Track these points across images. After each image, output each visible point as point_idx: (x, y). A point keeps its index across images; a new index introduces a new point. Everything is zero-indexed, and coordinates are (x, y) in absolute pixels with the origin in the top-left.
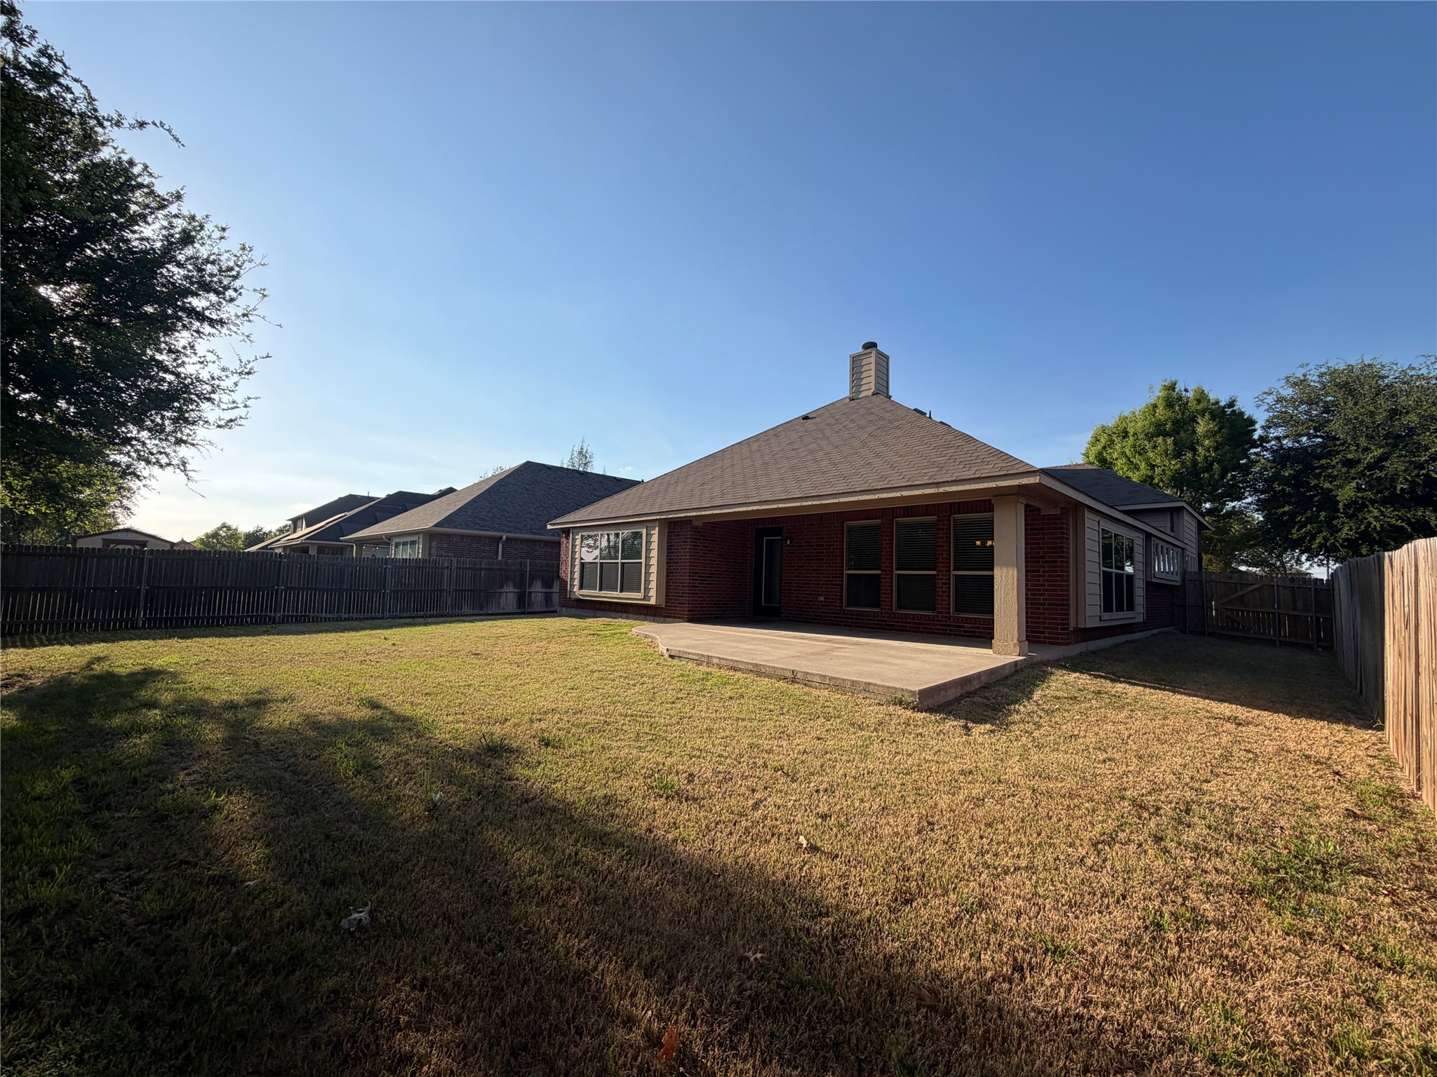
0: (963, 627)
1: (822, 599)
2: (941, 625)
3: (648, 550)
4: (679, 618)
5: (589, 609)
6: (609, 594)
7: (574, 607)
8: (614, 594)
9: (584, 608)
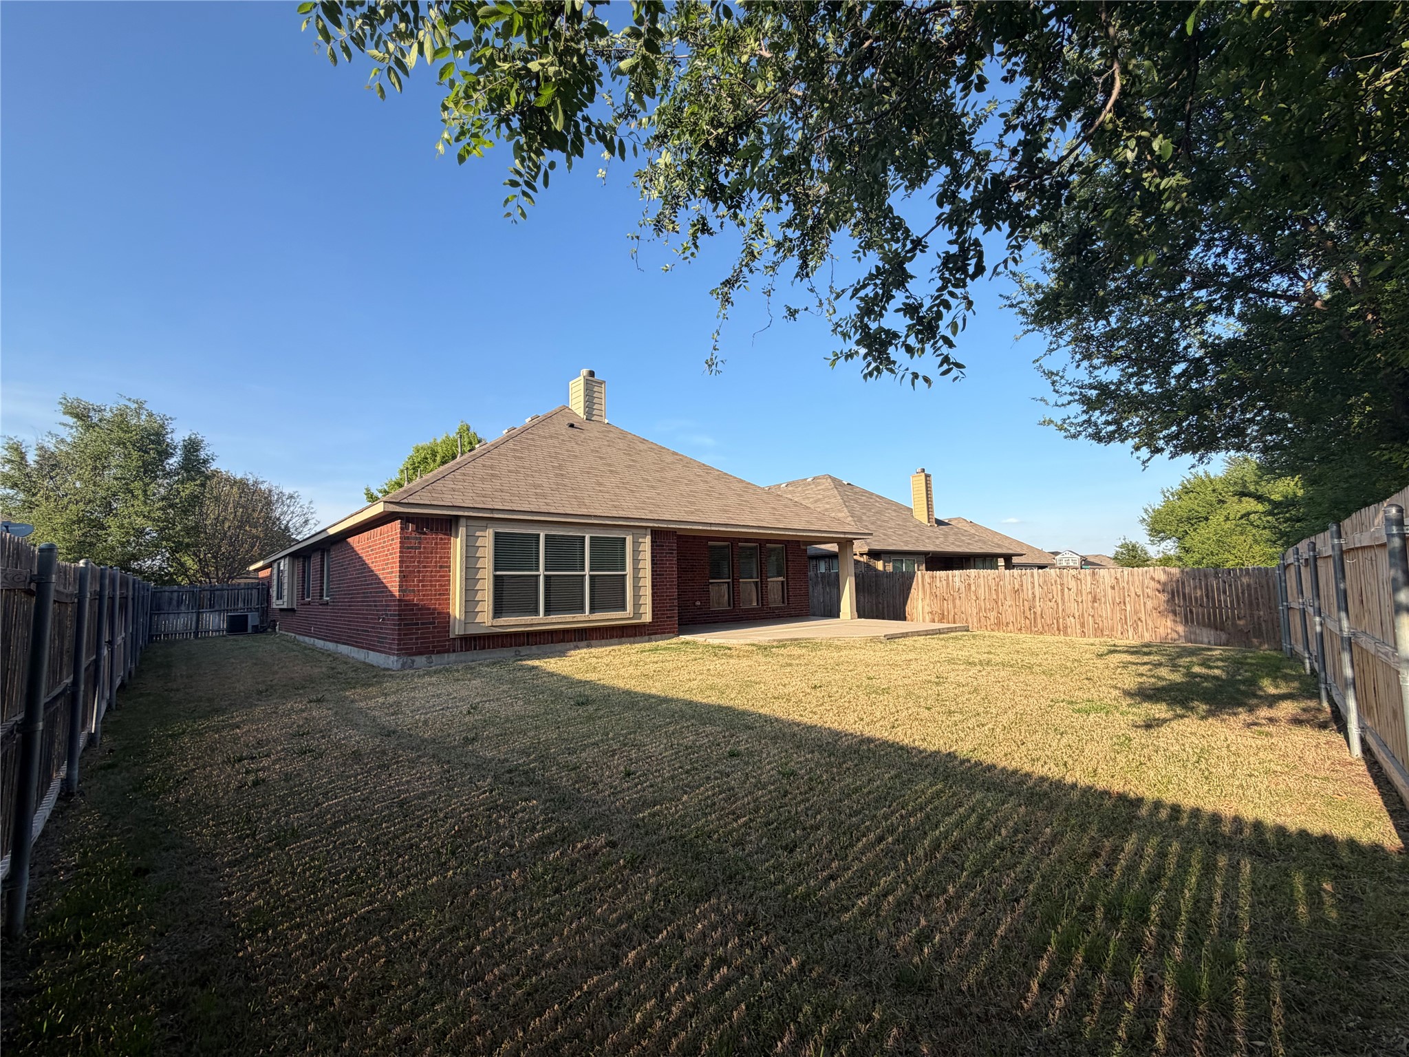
0: (775, 612)
1: (698, 603)
2: (765, 613)
3: (636, 561)
4: (668, 633)
5: (498, 646)
6: (568, 617)
7: (454, 651)
8: (579, 617)
9: (484, 648)
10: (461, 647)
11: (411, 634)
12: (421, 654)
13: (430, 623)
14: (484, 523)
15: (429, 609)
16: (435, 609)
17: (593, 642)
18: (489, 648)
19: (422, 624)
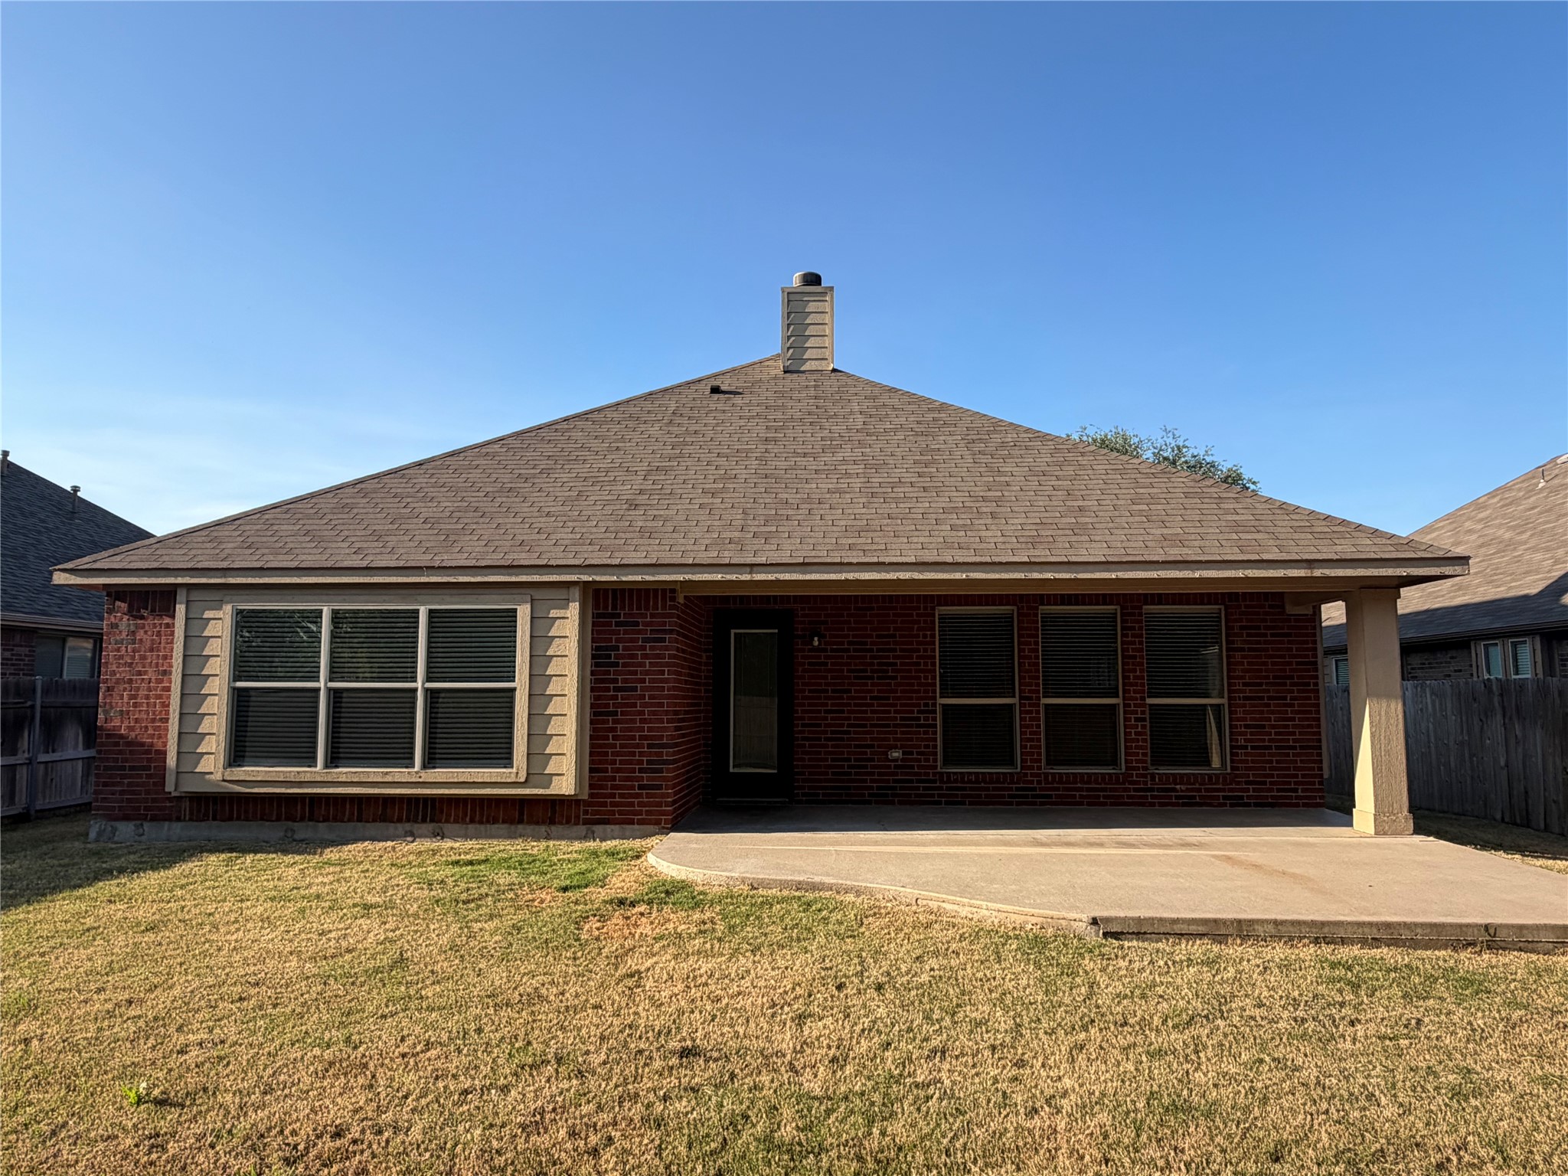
0: (1175, 790)
1: (896, 754)
2: (1135, 790)
3: (539, 659)
4: (641, 822)
5: (255, 819)
6: (374, 773)
7: (178, 819)
8: (398, 773)
9: (230, 819)
10: (191, 813)
11: (113, 784)
12: (126, 818)
13: (144, 768)
14: (216, 595)
15: (142, 744)
16: (152, 745)
17: (448, 828)
18: (238, 819)
19: (132, 768)
